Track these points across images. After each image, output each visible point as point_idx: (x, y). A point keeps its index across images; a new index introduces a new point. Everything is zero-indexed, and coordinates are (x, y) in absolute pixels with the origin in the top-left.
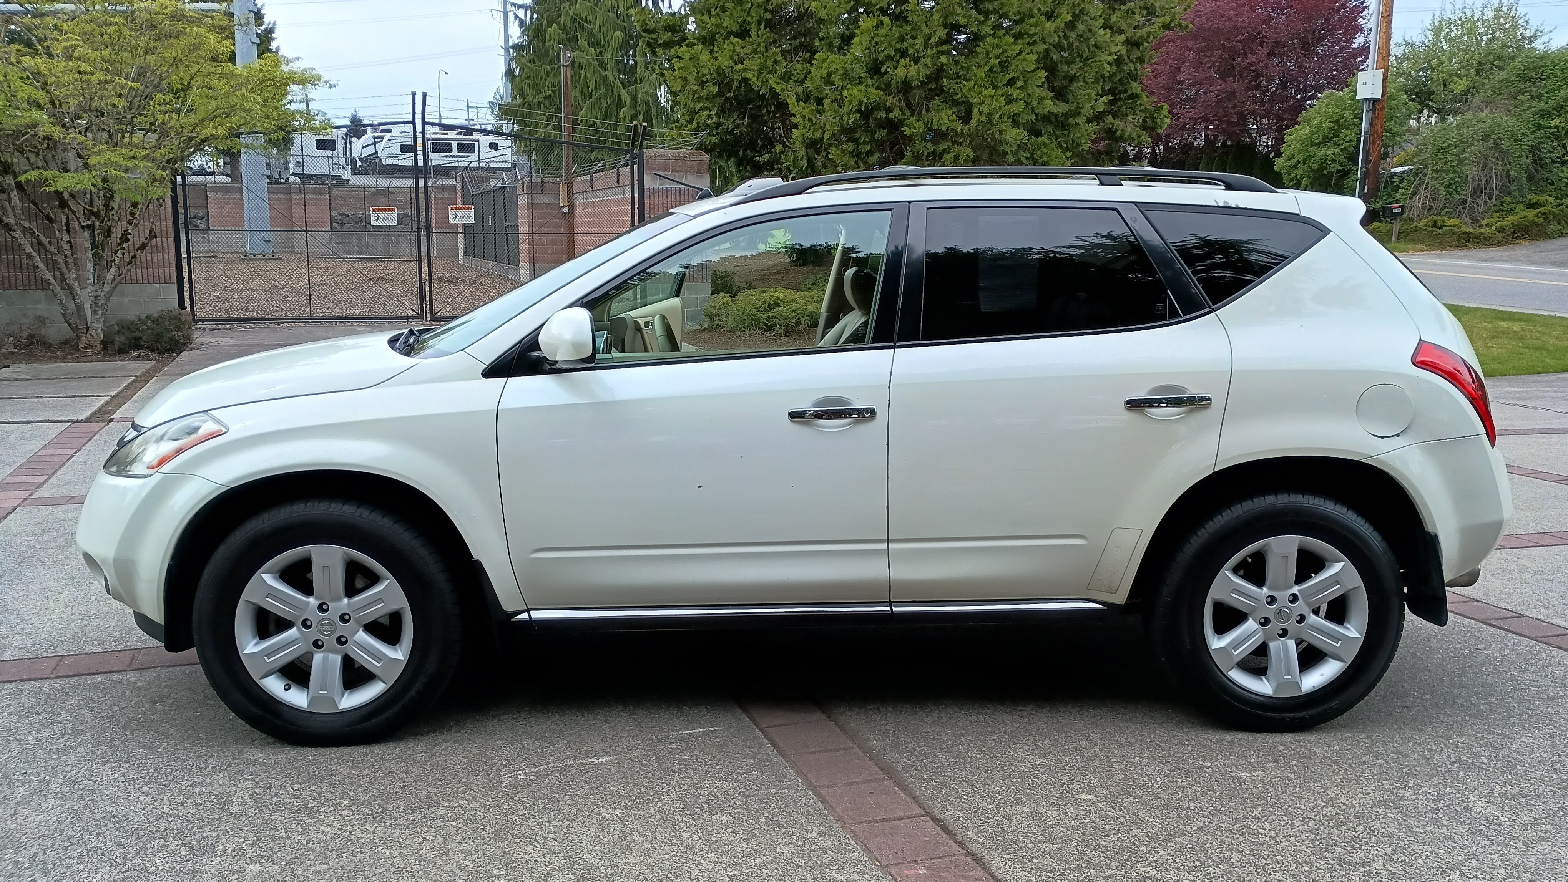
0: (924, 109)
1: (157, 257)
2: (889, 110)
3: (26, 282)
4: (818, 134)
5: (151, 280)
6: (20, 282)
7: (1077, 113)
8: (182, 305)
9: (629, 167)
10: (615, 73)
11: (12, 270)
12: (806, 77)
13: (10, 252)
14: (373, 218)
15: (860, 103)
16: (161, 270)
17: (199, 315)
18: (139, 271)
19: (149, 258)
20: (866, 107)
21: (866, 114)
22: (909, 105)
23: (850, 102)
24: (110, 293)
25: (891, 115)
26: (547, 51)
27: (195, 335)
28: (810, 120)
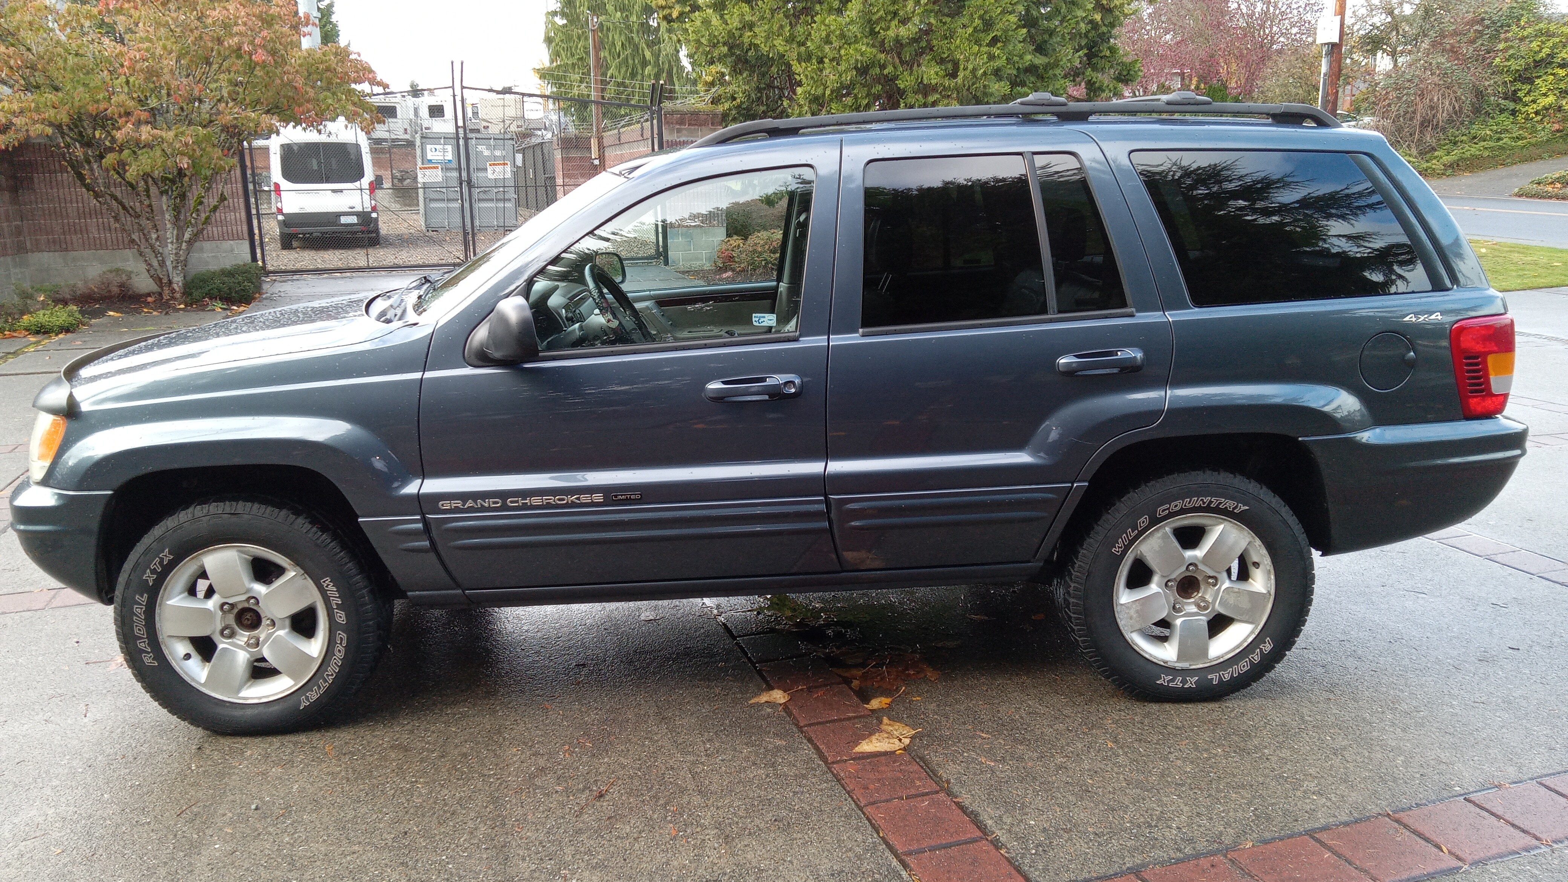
0: (916, 65)
1: (231, 216)
2: (883, 67)
3: (115, 242)
4: (820, 91)
5: (226, 238)
6: (109, 243)
7: (1056, 65)
8: (254, 259)
9: (649, 123)
10: (641, 34)
11: (102, 232)
12: (807, 39)
13: (99, 216)
14: (420, 176)
15: (857, 60)
16: (234, 228)
17: (270, 268)
18: (215, 229)
19: (223, 218)
21: (863, 70)
22: (902, 62)
23: (848, 60)
24: (188, 251)
25: (886, 72)
26: (578, 17)
27: (265, 287)
28: (812, 78)
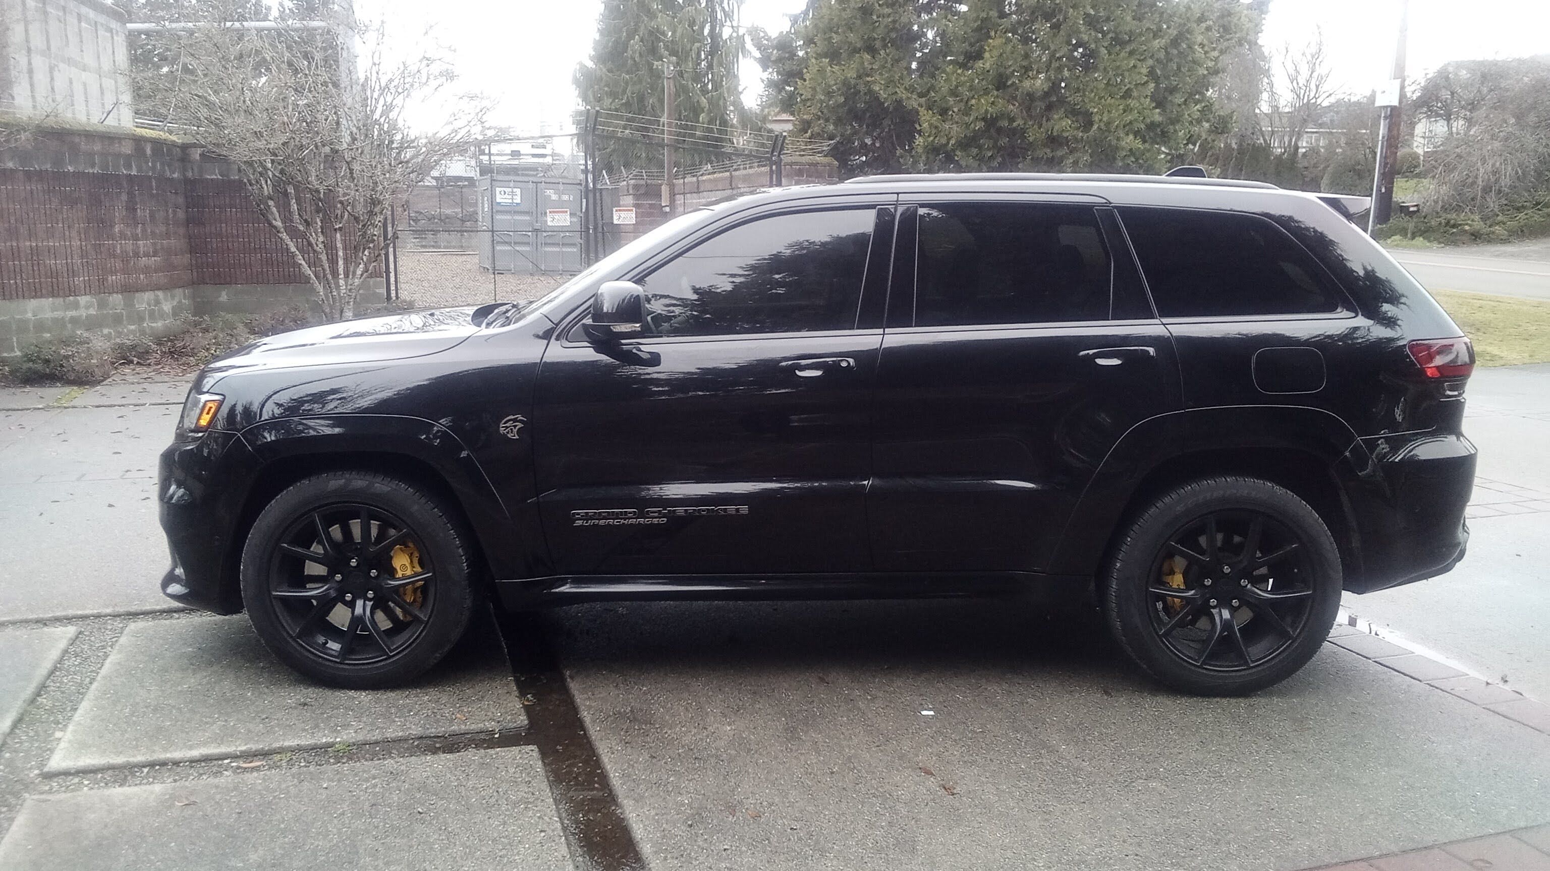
0: (1046, 118)
4: (944, 141)
15: (987, 111)
20: (992, 115)
21: (990, 122)
22: (1031, 116)
23: (977, 111)
